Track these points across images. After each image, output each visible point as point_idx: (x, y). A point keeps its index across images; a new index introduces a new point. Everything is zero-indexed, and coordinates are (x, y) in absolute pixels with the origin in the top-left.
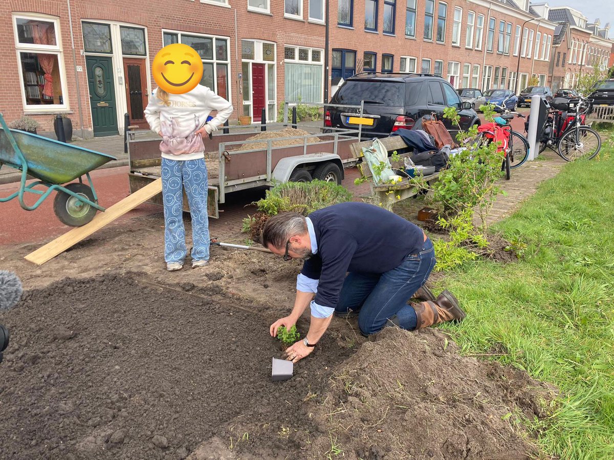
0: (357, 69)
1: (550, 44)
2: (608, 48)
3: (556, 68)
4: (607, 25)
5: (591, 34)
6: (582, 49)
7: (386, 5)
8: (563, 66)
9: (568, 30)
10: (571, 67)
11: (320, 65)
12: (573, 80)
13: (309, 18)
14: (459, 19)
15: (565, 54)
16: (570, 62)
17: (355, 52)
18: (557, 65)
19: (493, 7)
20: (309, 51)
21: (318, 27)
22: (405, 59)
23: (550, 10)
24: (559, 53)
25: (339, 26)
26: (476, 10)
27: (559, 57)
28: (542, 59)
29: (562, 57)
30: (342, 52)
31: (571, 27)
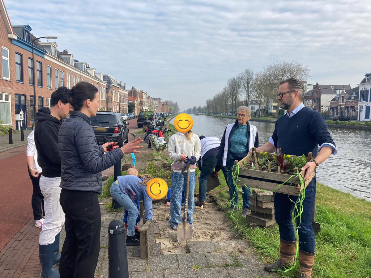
0: (27, 105)
1: (105, 92)
2: (127, 94)
3: (108, 104)
4: (125, 84)
5: (119, 88)
6: (117, 95)
7: (37, 71)
8: (111, 103)
9: (111, 86)
10: (114, 103)
11: (9, 103)
12: (116, 109)
13: (3, 77)
14: (69, 79)
15: (111, 97)
16: (113, 101)
17: (25, 96)
18: (109, 103)
19: (82, 74)
20: (3, 95)
21: (7, 82)
22: (48, 99)
23: (103, 76)
24: (109, 97)
25: (18, 82)
26: (76, 75)
27: (109, 98)
28: (103, 99)
29: (110, 98)
30: (19, 95)
31: (112, 85)
